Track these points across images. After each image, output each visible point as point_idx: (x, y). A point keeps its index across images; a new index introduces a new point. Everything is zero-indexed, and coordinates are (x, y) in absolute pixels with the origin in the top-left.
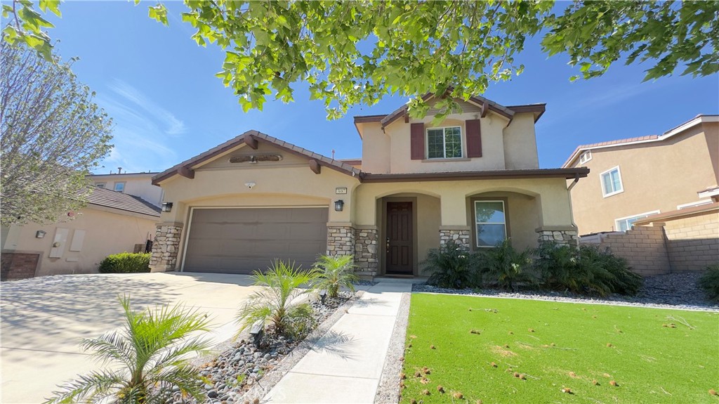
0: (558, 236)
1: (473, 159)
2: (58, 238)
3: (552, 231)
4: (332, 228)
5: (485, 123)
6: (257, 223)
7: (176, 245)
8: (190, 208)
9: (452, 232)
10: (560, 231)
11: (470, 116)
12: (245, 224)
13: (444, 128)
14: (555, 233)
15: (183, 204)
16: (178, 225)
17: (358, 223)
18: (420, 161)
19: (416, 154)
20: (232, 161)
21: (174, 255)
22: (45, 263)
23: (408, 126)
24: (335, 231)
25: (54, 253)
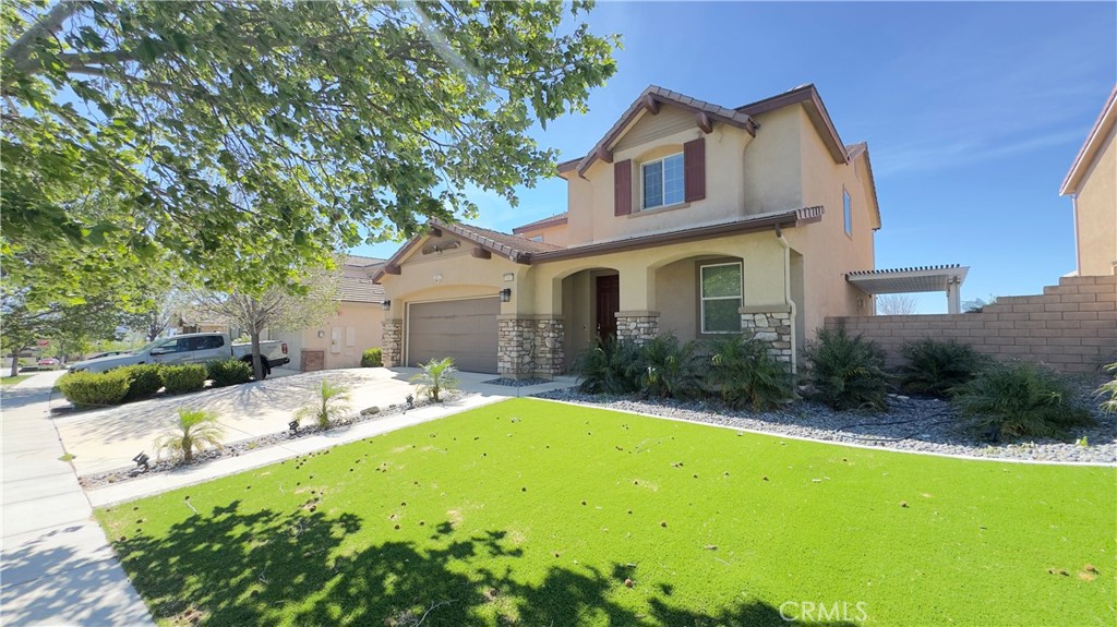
0: (761, 320)
1: (693, 204)
2: (334, 336)
3: (754, 314)
4: (502, 321)
5: (712, 140)
6: (453, 317)
7: (397, 342)
8: (406, 304)
9: (629, 320)
10: (765, 314)
11: (691, 134)
12: (446, 317)
13: (663, 159)
14: (757, 317)
15: (399, 300)
16: (397, 322)
17: (537, 312)
18: (626, 217)
19: (623, 206)
20: (425, 252)
21: (397, 351)
22: (329, 358)
23: (611, 167)
24: (503, 324)
25: (335, 349)
